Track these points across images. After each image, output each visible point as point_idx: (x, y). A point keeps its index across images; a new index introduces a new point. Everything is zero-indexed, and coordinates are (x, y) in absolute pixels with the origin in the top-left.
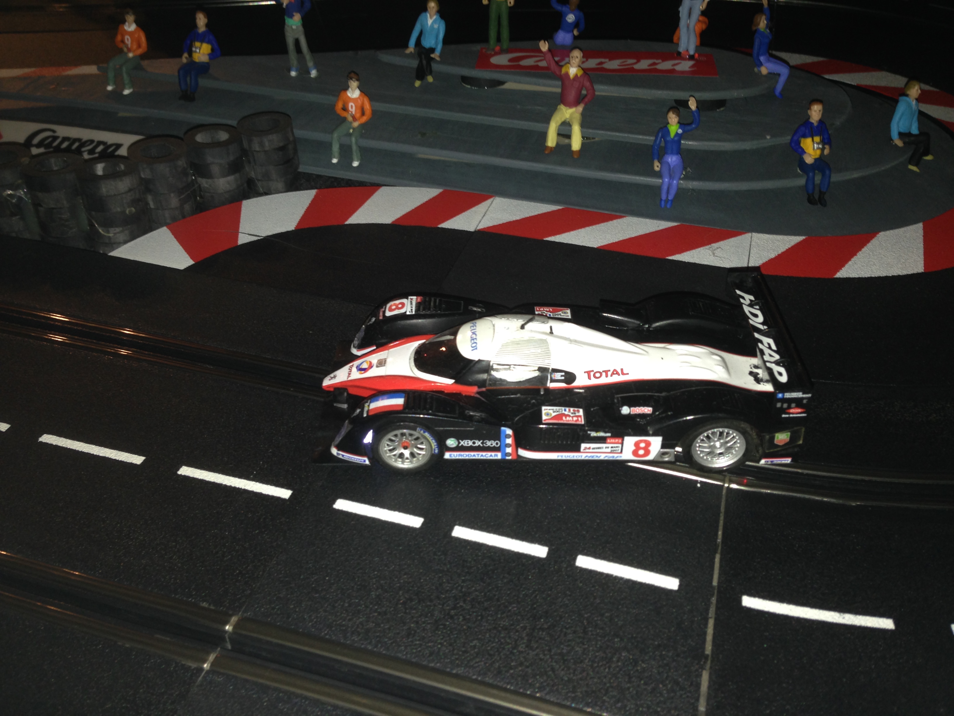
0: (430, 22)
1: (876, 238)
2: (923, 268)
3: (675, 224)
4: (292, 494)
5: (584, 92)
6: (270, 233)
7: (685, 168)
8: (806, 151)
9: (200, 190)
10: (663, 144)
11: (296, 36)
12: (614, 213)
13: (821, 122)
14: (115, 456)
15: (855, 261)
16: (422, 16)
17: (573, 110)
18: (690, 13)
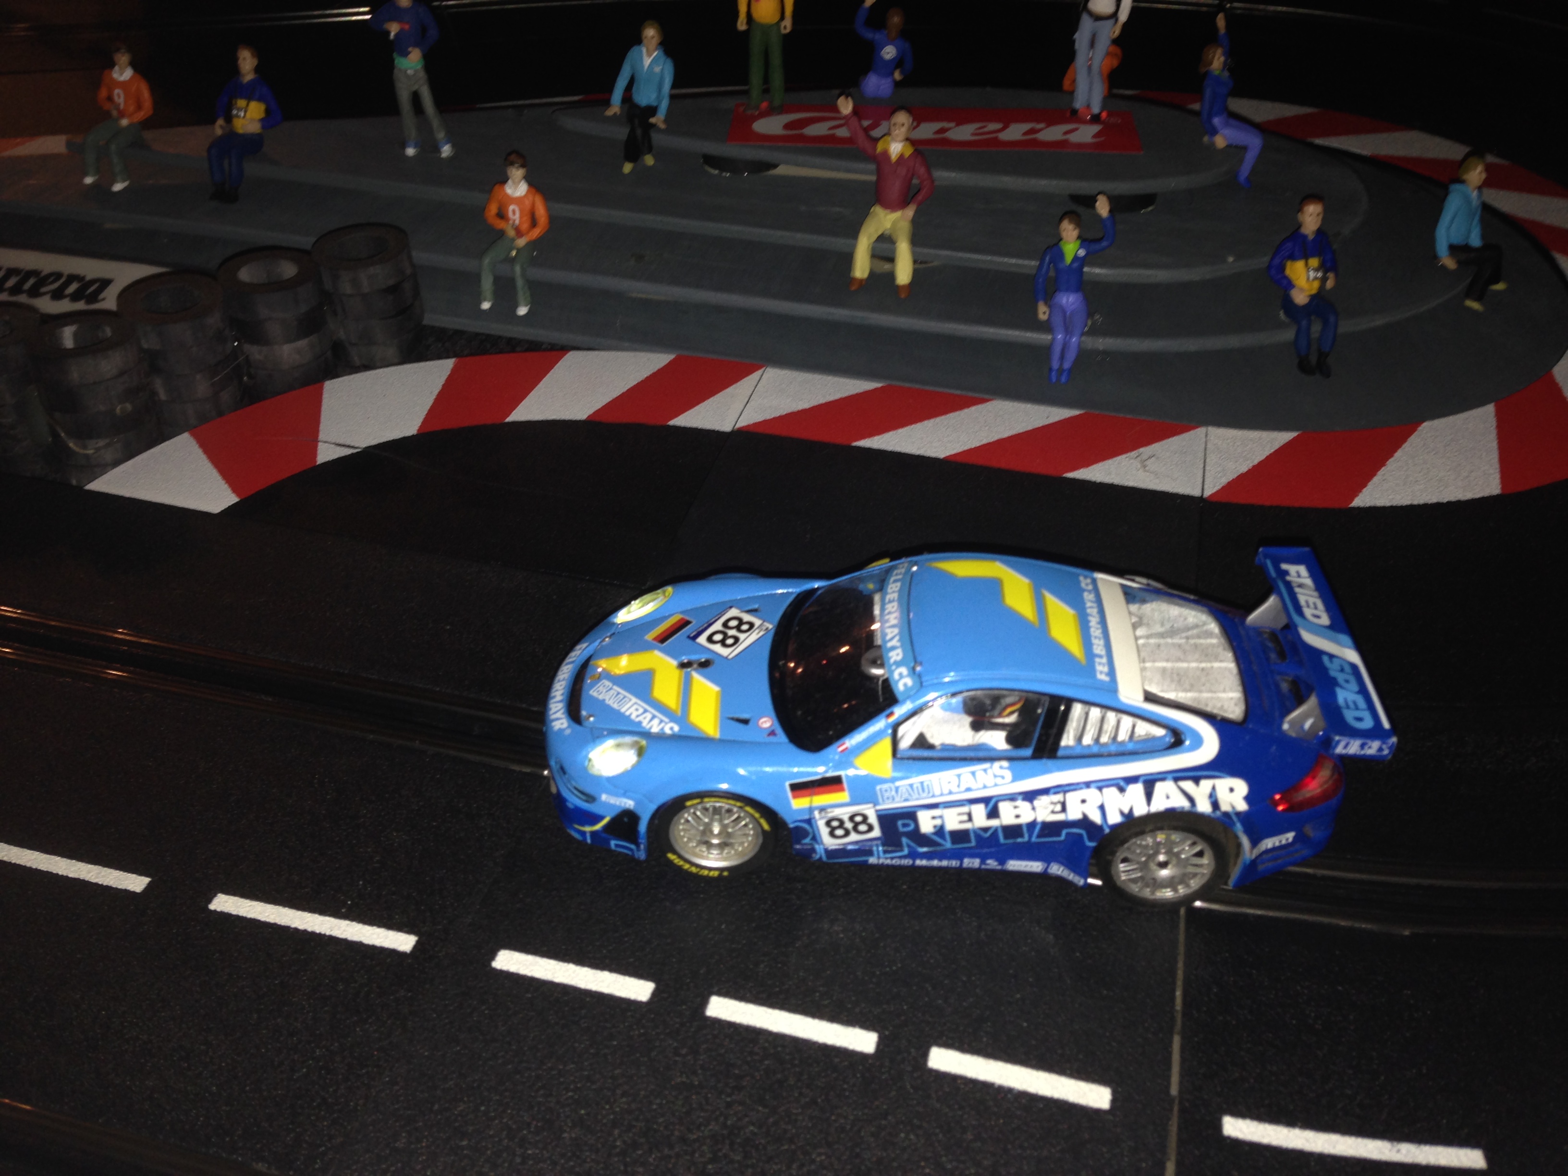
0: (647, 61)
1: (1416, 433)
2: (1500, 487)
3: (1076, 412)
4: (418, 942)
6: (374, 442)
7: (1090, 315)
8: (1296, 282)
9: (249, 366)
10: (1052, 273)
11: (415, 88)
12: (970, 394)
13: (1319, 232)
14: (97, 878)
15: (1384, 475)
16: (633, 52)
17: (897, 215)
18: (1092, 44)
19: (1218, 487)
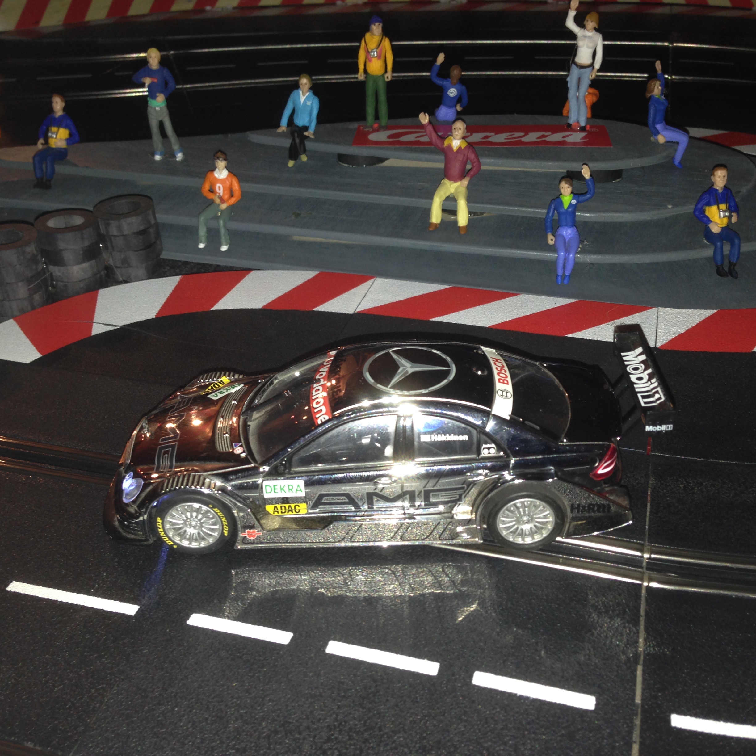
0: (303, 99)
3: (574, 300)
4: (139, 610)
5: (469, 167)
6: (128, 323)
8: (711, 220)
9: (53, 280)
10: (556, 217)
11: (160, 119)
12: (506, 291)
13: (726, 188)
16: (294, 94)
17: (458, 184)
18: (579, 83)
19: (666, 341)
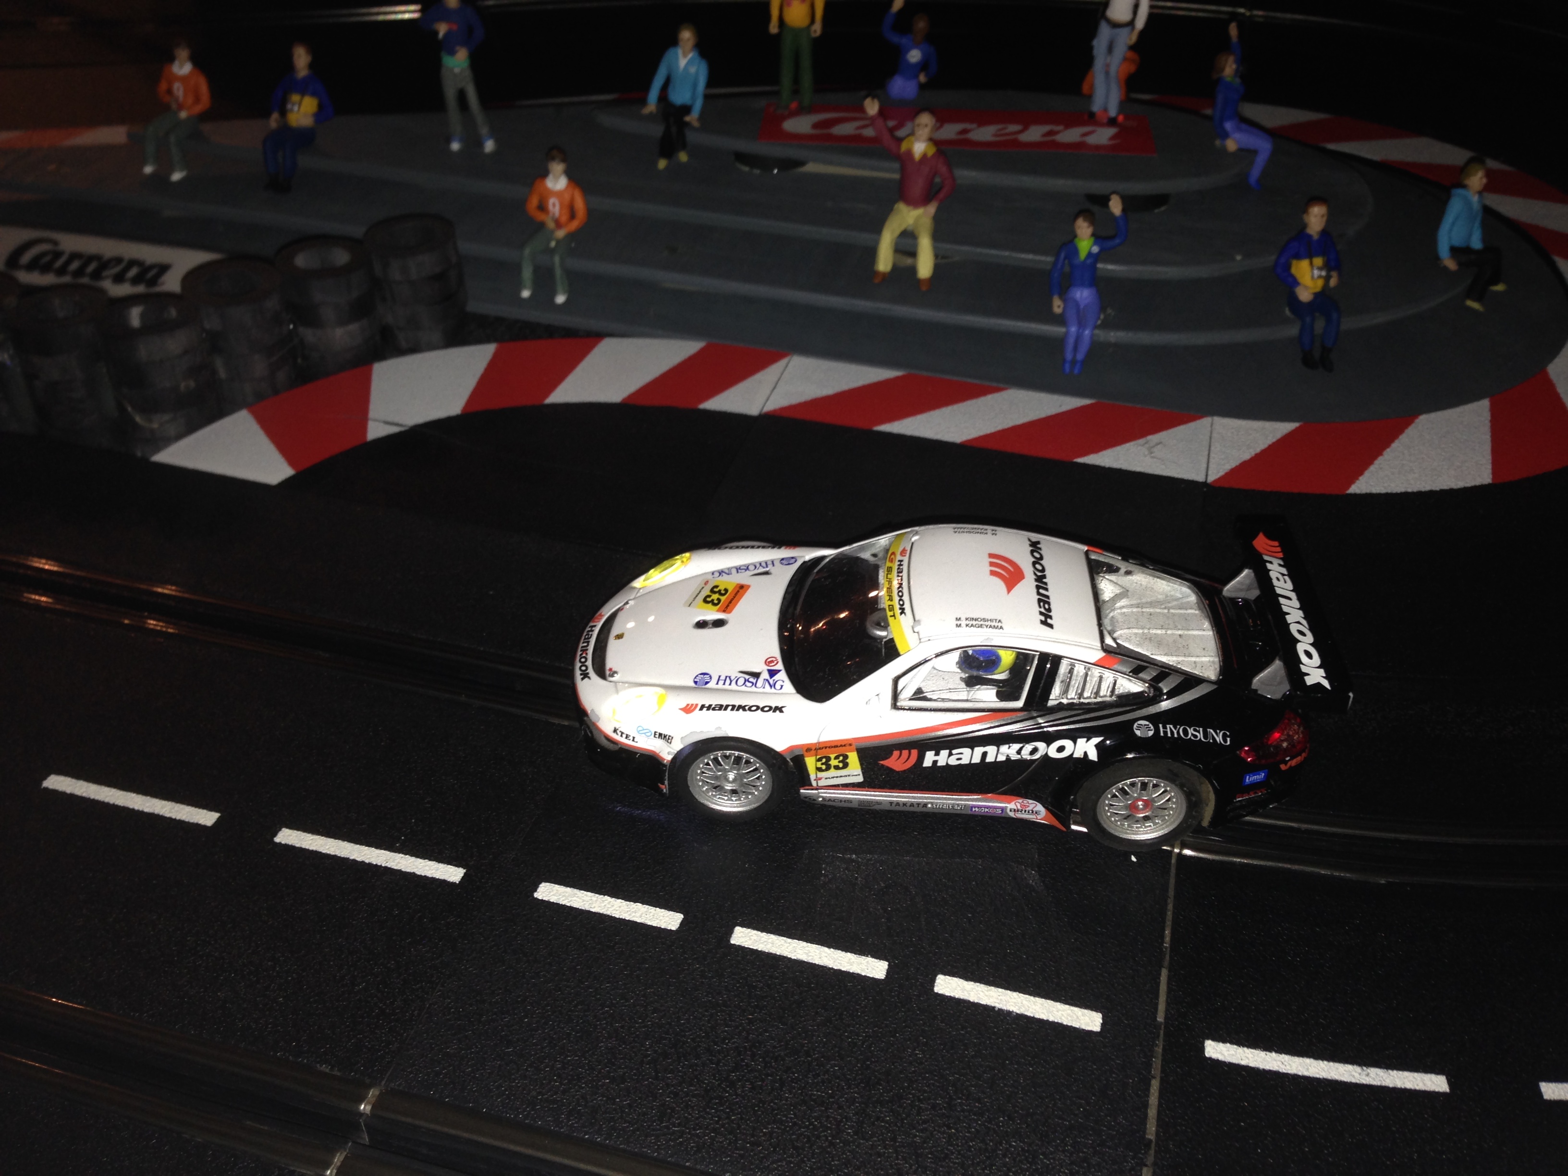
0: (683, 62)
1: (1413, 425)
2: (1491, 476)
3: (1089, 402)
6: (422, 420)
7: (1103, 309)
8: (1301, 280)
9: (303, 348)
10: (1067, 269)
11: (460, 86)
12: (988, 383)
13: (1324, 233)
14: (170, 812)
15: (1380, 464)
16: (670, 54)
17: (919, 212)
18: (1110, 49)
19: (1221, 473)
